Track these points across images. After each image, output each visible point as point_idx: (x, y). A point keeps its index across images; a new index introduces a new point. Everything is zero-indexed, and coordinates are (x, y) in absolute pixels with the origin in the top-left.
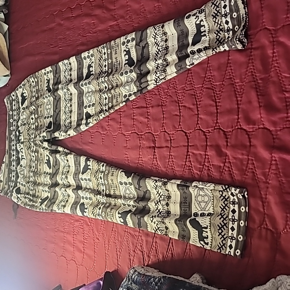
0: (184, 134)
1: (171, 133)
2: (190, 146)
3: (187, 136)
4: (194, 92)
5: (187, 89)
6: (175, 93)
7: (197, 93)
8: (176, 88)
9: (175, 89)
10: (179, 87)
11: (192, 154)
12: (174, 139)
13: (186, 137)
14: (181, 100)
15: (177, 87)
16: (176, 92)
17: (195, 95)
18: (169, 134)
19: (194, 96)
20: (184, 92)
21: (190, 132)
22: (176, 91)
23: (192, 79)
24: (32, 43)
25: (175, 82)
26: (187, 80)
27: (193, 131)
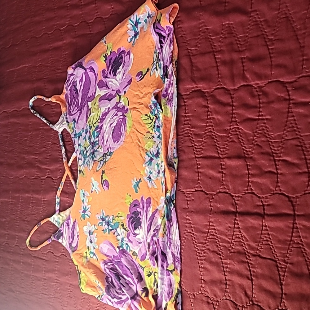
0: (287, 199)
1: (264, 196)
2: (298, 215)
3: (292, 202)
4: (300, 143)
5: (286, 138)
6: (267, 143)
7: (305, 144)
8: (267, 135)
9: (267, 137)
10: (272, 134)
11: (302, 227)
12: (268, 205)
13: (290, 203)
14: (277, 152)
15: (269, 135)
16: (268, 141)
17: (301, 146)
18: (259, 197)
19: (300, 148)
20: (281, 142)
21: (296, 196)
22: (269, 139)
23: (296, 124)
24: (27, 65)
25: (266, 127)
26: (286, 125)
27: (301, 195)
